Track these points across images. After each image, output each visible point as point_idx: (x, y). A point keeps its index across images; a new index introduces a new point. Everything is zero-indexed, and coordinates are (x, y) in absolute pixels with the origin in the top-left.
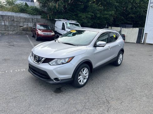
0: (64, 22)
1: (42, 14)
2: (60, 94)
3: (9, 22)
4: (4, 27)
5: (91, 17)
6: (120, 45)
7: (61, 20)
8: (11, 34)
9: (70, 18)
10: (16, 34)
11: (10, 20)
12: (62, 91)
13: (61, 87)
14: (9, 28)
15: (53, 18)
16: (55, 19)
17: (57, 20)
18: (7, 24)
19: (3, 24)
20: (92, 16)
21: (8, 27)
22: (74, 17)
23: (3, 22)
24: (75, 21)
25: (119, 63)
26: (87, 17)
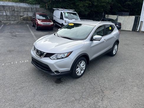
0: (62, 12)
1: (41, 4)
2: (60, 84)
3: (10, 12)
4: (5, 17)
5: (88, 5)
6: (115, 37)
7: (59, 9)
8: (12, 24)
9: (68, 7)
10: (17, 24)
11: (10, 10)
12: (62, 82)
13: (61, 78)
14: (11, 18)
15: (51, 7)
16: (54, 9)
17: (55, 9)
18: (8, 14)
19: (5, 14)
20: (90, 4)
21: (9, 17)
22: (72, 5)
23: (5, 12)
24: (73, 10)
25: (114, 53)
26: (84, 6)
